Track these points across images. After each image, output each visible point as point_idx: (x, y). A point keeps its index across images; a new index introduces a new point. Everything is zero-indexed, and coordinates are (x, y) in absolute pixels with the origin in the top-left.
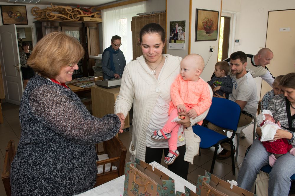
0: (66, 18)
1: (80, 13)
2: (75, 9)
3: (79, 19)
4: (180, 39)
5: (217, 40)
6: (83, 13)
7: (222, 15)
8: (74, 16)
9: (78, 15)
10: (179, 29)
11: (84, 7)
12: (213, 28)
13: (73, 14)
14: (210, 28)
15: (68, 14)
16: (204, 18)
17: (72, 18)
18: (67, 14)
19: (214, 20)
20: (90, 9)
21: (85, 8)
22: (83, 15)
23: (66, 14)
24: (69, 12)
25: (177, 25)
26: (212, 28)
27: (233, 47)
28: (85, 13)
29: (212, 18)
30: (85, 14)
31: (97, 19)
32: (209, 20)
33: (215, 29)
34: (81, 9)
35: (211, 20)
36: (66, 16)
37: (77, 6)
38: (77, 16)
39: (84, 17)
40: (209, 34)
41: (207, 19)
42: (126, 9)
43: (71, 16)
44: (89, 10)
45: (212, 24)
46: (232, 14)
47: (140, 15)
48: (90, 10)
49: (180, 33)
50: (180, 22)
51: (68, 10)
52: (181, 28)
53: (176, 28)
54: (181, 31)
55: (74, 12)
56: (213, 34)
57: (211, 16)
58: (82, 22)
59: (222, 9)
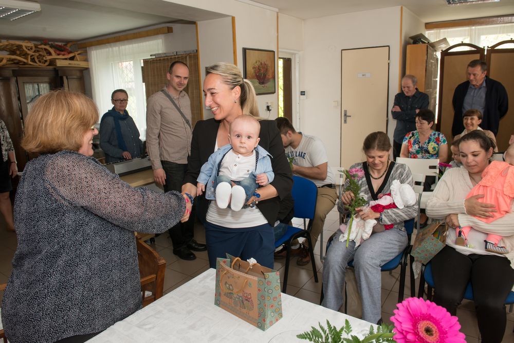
0: (24, 62)
1: (50, 54)
2: (39, 47)
3: (47, 63)
5: (275, 92)
6: (55, 52)
7: (279, 56)
8: (38, 59)
9: (47, 57)
11: (56, 43)
12: (269, 76)
13: (37, 54)
14: (265, 76)
15: (28, 54)
16: (255, 62)
17: (36, 62)
18: (26, 55)
19: (269, 63)
20: (66, 45)
21: (57, 45)
22: (54, 56)
23: (23, 55)
24: (28, 52)
26: (267, 76)
27: (298, 102)
28: (58, 52)
29: (267, 61)
30: (58, 55)
31: (81, 62)
32: (261, 64)
33: (271, 76)
34: (52, 46)
35: (266, 64)
36: (24, 58)
37: (45, 41)
38: (44, 59)
39: (57, 60)
40: (263, 85)
41: (259, 63)
42: (131, 46)
43: (32, 57)
44: (65, 47)
45: (267, 70)
46: (292, 54)
47: (157, 56)
48: (67, 48)
51: (27, 48)
55: (38, 51)
56: (269, 84)
57: (264, 58)
58: (55, 68)
59: (279, 47)
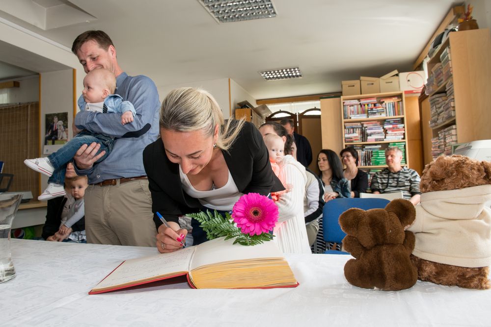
4: (61, 138)
10: (58, 124)
25: (56, 119)
49: (60, 129)
50: (60, 115)
52: (62, 123)
53: (54, 123)
54: (62, 127)
